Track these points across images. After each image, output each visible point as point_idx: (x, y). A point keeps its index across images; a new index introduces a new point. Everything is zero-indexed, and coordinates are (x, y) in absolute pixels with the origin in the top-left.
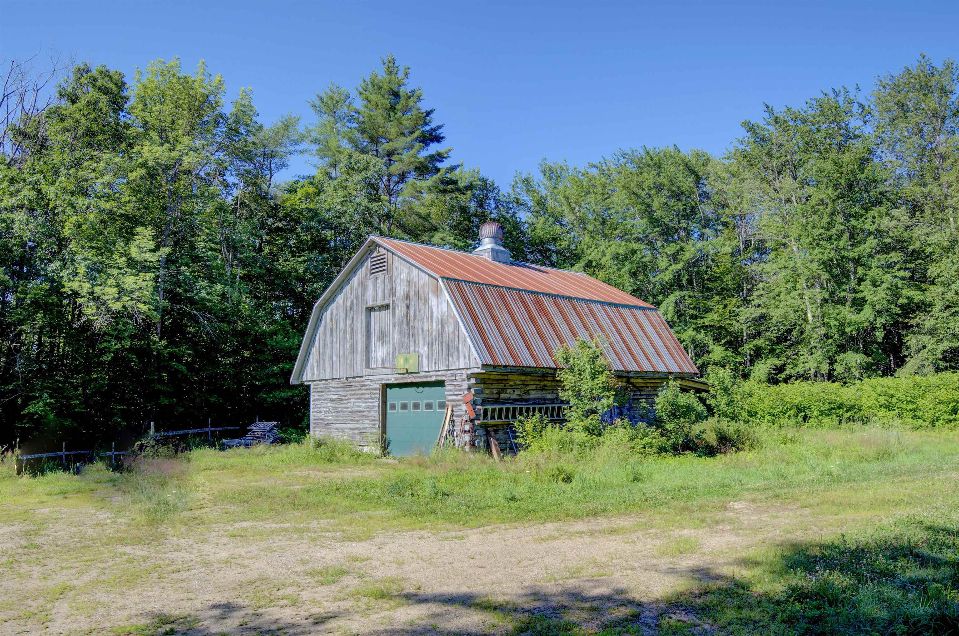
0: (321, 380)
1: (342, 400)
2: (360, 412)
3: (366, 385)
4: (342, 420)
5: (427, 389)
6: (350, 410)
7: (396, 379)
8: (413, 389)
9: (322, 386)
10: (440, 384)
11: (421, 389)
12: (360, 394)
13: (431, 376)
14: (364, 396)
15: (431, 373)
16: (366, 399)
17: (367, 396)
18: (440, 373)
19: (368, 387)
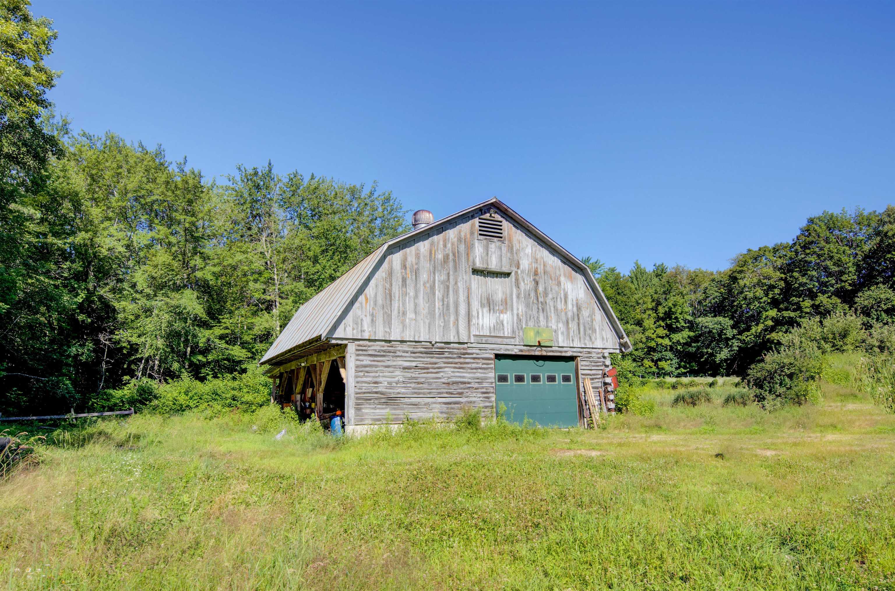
0: (375, 340)
1: (428, 368)
2: (465, 383)
3: (472, 354)
4: (430, 393)
5: (548, 363)
6: (443, 380)
7: (521, 351)
8: (531, 362)
9: (378, 348)
10: (572, 358)
11: (541, 363)
12: (461, 363)
13: (566, 352)
14: (469, 366)
15: (565, 349)
16: (472, 369)
17: (474, 366)
18: (575, 350)
19: (474, 356)
